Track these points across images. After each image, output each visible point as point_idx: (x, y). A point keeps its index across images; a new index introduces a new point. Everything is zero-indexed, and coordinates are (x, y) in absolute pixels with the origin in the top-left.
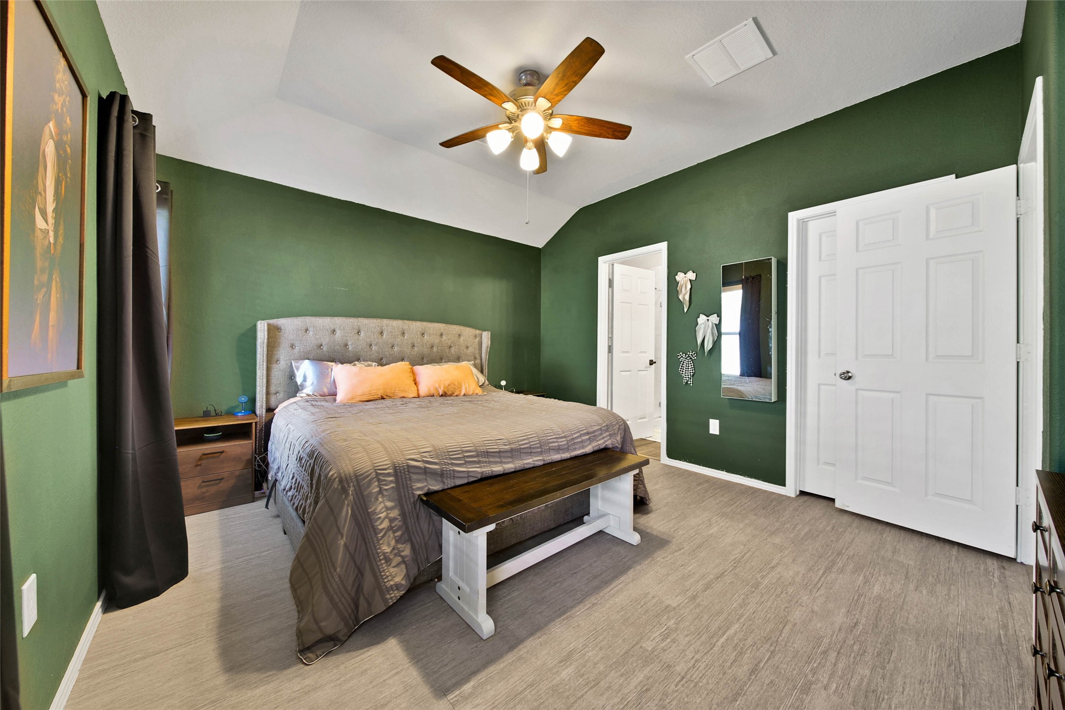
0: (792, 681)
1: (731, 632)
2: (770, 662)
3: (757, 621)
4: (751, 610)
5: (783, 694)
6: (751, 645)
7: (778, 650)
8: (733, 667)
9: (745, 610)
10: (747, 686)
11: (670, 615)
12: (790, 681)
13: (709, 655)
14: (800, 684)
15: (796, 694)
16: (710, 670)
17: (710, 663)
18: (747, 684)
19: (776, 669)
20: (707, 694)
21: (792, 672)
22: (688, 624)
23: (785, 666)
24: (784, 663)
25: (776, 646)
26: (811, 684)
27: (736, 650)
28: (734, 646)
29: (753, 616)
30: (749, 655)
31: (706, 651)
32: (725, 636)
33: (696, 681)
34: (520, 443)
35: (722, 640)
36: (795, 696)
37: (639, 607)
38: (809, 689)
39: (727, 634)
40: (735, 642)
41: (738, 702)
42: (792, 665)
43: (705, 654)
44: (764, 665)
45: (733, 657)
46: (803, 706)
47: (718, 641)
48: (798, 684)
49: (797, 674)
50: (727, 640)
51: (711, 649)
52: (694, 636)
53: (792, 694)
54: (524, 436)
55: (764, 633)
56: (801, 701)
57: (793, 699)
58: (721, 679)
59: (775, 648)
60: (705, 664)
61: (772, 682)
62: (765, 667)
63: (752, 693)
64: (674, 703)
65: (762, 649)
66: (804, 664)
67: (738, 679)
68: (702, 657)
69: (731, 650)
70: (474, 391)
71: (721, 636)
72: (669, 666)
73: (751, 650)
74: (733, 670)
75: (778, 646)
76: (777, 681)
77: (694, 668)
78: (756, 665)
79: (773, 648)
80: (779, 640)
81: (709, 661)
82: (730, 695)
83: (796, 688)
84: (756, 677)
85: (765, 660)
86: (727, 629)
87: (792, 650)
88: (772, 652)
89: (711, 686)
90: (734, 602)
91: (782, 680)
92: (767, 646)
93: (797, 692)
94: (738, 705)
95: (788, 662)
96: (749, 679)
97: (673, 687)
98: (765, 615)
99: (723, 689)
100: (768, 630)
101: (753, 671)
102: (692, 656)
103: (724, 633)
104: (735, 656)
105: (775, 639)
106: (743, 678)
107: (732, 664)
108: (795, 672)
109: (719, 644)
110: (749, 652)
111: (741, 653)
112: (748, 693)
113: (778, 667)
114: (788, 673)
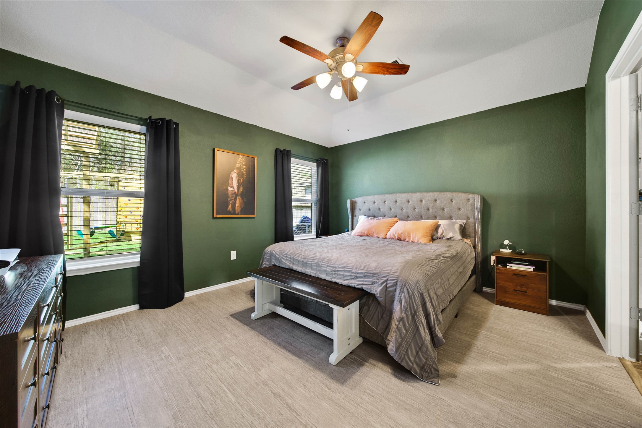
0: (183, 412)
1: (230, 395)
2: (200, 406)
3: (234, 414)
4: (246, 415)
5: (179, 403)
6: (216, 402)
7: (206, 415)
8: (205, 387)
9: (247, 411)
10: (192, 389)
11: (252, 369)
12: (184, 411)
13: (217, 379)
14: (179, 415)
15: (176, 409)
16: (208, 377)
17: (212, 378)
18: (193, 389)
19: (194, 408)
20: (197, 372)
21: (188, 415)
22: (242, 376)
23: (194, 413)
24: (196, 414)
25: (209, 416)
26: (176, 421)
27: (215, 392)
28: (219, 392)
29: (239, 414)
30: (209, 397)
31: (220, 378)
32: (227, 391)
33: (206, 370)
34: (308, 260)
35: (225, 388)
36: (175, 408)
37: (261, 358)
38: (174, 418)
39: (229, 392)
40: (221, 394)
41: (187, 382)
42: (192, 418)
43: (219, 378)
44: (200, 402)
45: (211, 389)
46: (168, 409)
47: (225, 386)
48: (180, 414)
49: (185, 417)
50: (224, 391)
51: (221, 381)
52: (232, 376)
53: (177, 407)
54: (312, 257)
55: (222, 414)
56: (171, 409)
57: (174, 407)
58: (201, 379)
59: (208, 415)
60: (213, 376)
61: (188, 401)
62: (198, 402)
63: (188, 390)
64: (200, 361)
65: (211, 407)
66: (189, 426)
67: (198, 386)
68: (217, 376)
69: (216, 390)
70: (418, 240)
71: (228, 388)
72: (217, 363)
73: (213, 400)
74: (204, 386)
75: (209, 417)
76: (187, 404)
77: (213, 371)
78: (201, 398)
79: (209, 413)
80: (213, 421)
81: (213, 378)
82: (192, 380)
83: (178, 411)
84: (195, 395)
85: (203, 405)
86: (232, 394)
87: (202, 425)
88: (206, 411)
89: (200, 375)
90: (256, 406)
91: (186, 407)
92: (211, 410)
93: (176, 410)
94: (186, 382)
95: (195, 417)
96: (195, 391)
97: (207, 362)
98: (238, 423)
99: (196, 379)
100: (223, 417)
101: (199, 396)
102: (220, 372)
103: (229, 390)
104: (211, 390)
105: (214, 419)
106: (197, 389)
107: (208, 387)
108: (187, 417)
109: (223, 385)
110: (211, 398)
111: (212, 394)
112: (189, 388)
113: (195, 409)
114: (189, 413)
